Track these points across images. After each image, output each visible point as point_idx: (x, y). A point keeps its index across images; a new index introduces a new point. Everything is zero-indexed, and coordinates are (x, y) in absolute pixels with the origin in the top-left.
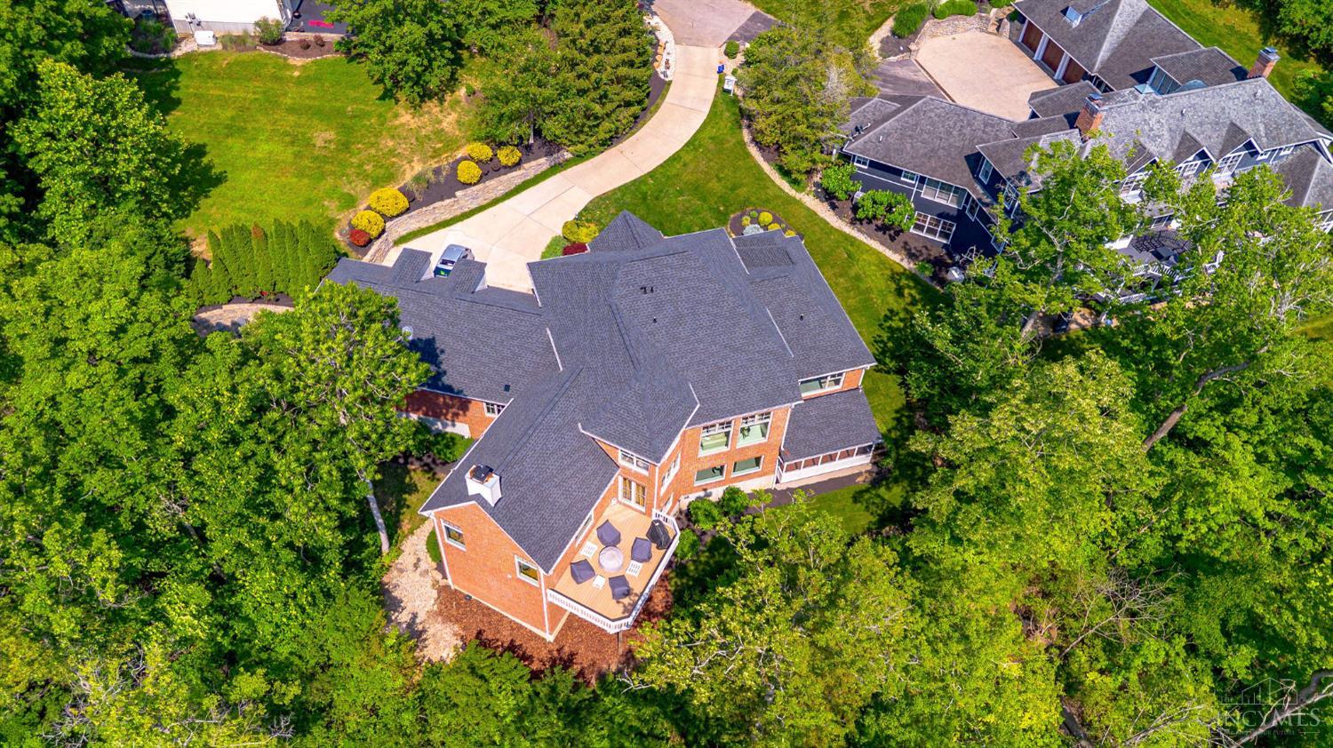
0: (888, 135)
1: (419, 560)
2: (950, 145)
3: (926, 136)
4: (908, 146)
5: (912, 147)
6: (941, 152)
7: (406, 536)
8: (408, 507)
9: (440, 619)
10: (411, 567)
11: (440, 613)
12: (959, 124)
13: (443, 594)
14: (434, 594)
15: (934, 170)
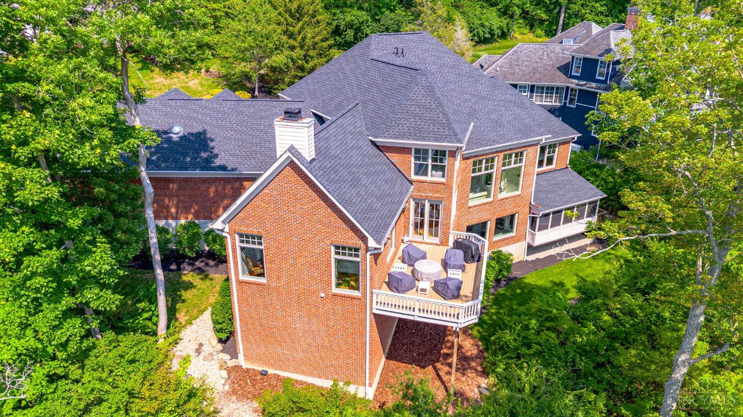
0: (501, 67)
1: (201, 345)
2: (545, 65)
3: (526, 63)
4: (518, 71)
5: (520, 70)
6: (540, 69)
7: (184, 326)
8: (184, 301)
9: (234, 398)
10: (193, 354)
11: (234, 392)
12: (545, 53)
13: (233, 375)
14: (224, 374)
15: (540, 80)
